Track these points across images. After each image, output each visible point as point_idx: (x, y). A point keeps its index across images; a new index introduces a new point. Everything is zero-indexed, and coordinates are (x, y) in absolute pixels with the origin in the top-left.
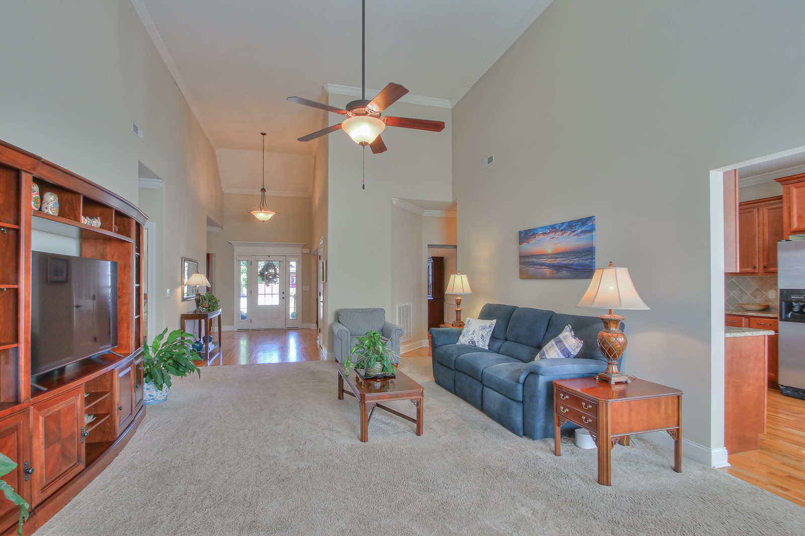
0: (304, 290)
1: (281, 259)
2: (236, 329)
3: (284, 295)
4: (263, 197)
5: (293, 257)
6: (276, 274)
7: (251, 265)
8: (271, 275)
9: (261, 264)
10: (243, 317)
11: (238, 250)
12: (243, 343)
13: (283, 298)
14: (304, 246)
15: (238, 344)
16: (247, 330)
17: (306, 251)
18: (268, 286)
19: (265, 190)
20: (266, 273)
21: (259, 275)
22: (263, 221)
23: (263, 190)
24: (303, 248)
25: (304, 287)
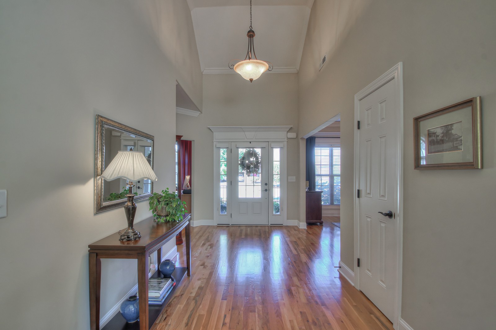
0: (289, 181)
1: (264, 145)
2: (216, 224)
3: (266, 187)
4: (251, 44)
5: (277, 143)
6: (257, 162)
7: (231, 153)
8: (252, 164)
9: (242, 151)
10: (223, 208)
11: (218, 135)
12: (223, 240)
13: (266, 190)
14: (290, 130)
15: (218, 241)
16: (228, 226)
17: (292, 135)
18: (249, 176)
19: (253, 32)
20: (247, 162)
21: (240, 164)
22: (251, 80)
23: (251, 34)
24: (288, 132)
25: (289, 177)
